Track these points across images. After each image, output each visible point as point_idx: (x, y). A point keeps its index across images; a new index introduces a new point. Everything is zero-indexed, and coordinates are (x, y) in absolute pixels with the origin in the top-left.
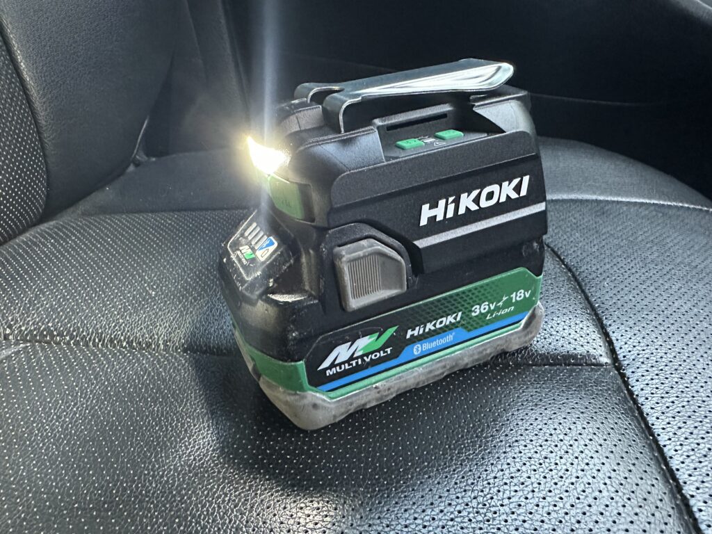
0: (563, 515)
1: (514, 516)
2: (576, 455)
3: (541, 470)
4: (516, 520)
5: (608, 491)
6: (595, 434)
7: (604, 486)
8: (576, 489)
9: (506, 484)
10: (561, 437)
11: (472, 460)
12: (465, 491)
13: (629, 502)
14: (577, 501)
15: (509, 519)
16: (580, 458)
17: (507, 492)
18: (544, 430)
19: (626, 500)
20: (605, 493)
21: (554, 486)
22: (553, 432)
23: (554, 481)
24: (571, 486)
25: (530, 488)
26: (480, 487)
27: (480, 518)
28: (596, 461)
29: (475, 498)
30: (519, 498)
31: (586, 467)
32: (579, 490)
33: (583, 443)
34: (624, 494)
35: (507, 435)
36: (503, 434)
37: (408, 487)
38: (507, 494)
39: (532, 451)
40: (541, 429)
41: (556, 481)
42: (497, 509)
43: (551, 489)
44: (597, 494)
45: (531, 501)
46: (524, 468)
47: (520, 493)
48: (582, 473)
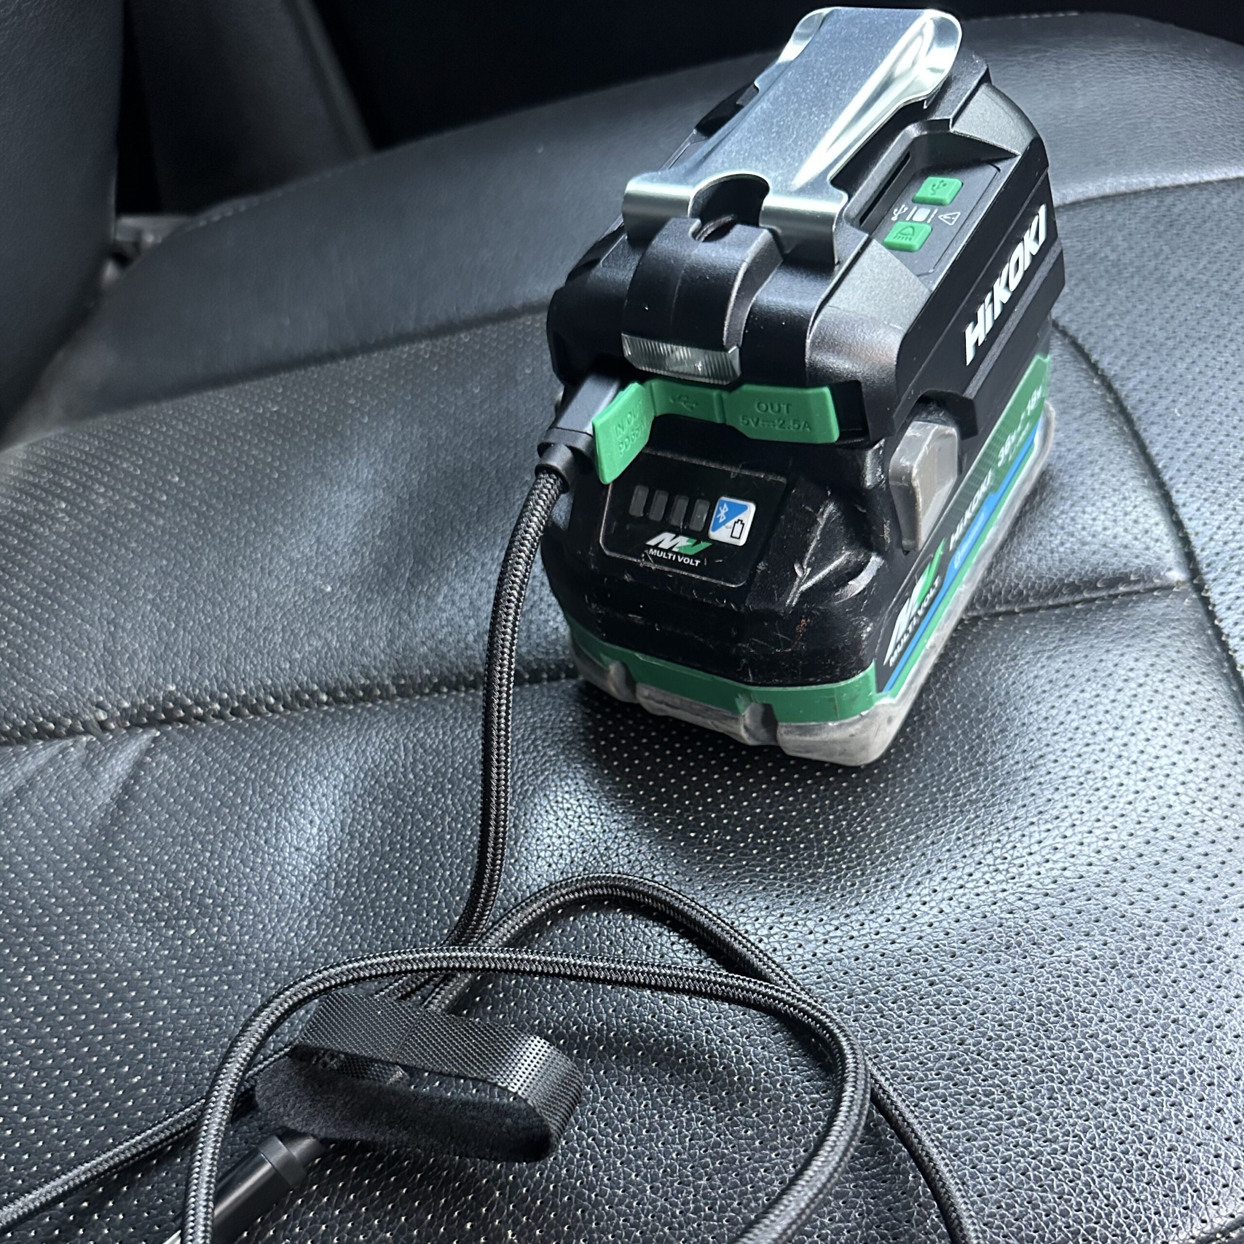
0: (1118, 850)
1: (1049, 865)
2: (1134, 758)
3: (1083, 792)
4: (1052, 869)
5: (1181, 803)
6: (1161, 718)
7: (1176, 798)
8: (1135, 810)
9: (1032, 823)
10: (1110, 733)
11: (977, 801)
12: (973, 845)
13: (1210, 814)
14: (1138, 826)
15: (1042, 870)
16: (1139, 762)
17: (1036, 835)
18: (1084, 728)
19: (1205, 812)
20: (1177, 808)
21: (1103, 812)
22: (1096, 728)
23: (1102, 805)
24: (1127, 806)
25: (1069, 822)
26: (994, 838)
27: (1000, 877)
28: (1164, 761)
29: (990, 852)
30: (1054, 839)
31: (1150, 774)
32: (1140, 809)
33: (1142, 736)
34: (1204, 803)
35: (1024, 751)
36: (1020, 750)
37: (888, 857)
38: (1036, 837)
39: (1067, 767)
40: (1077, 729)
41: (1105, 803)
42: (1023, 860)
43: (1100, 817)
44: (1165, 811)
45: (1071, 840)
46: (1057, 796)
47: (1055, 833)
48: (1144, 784)
